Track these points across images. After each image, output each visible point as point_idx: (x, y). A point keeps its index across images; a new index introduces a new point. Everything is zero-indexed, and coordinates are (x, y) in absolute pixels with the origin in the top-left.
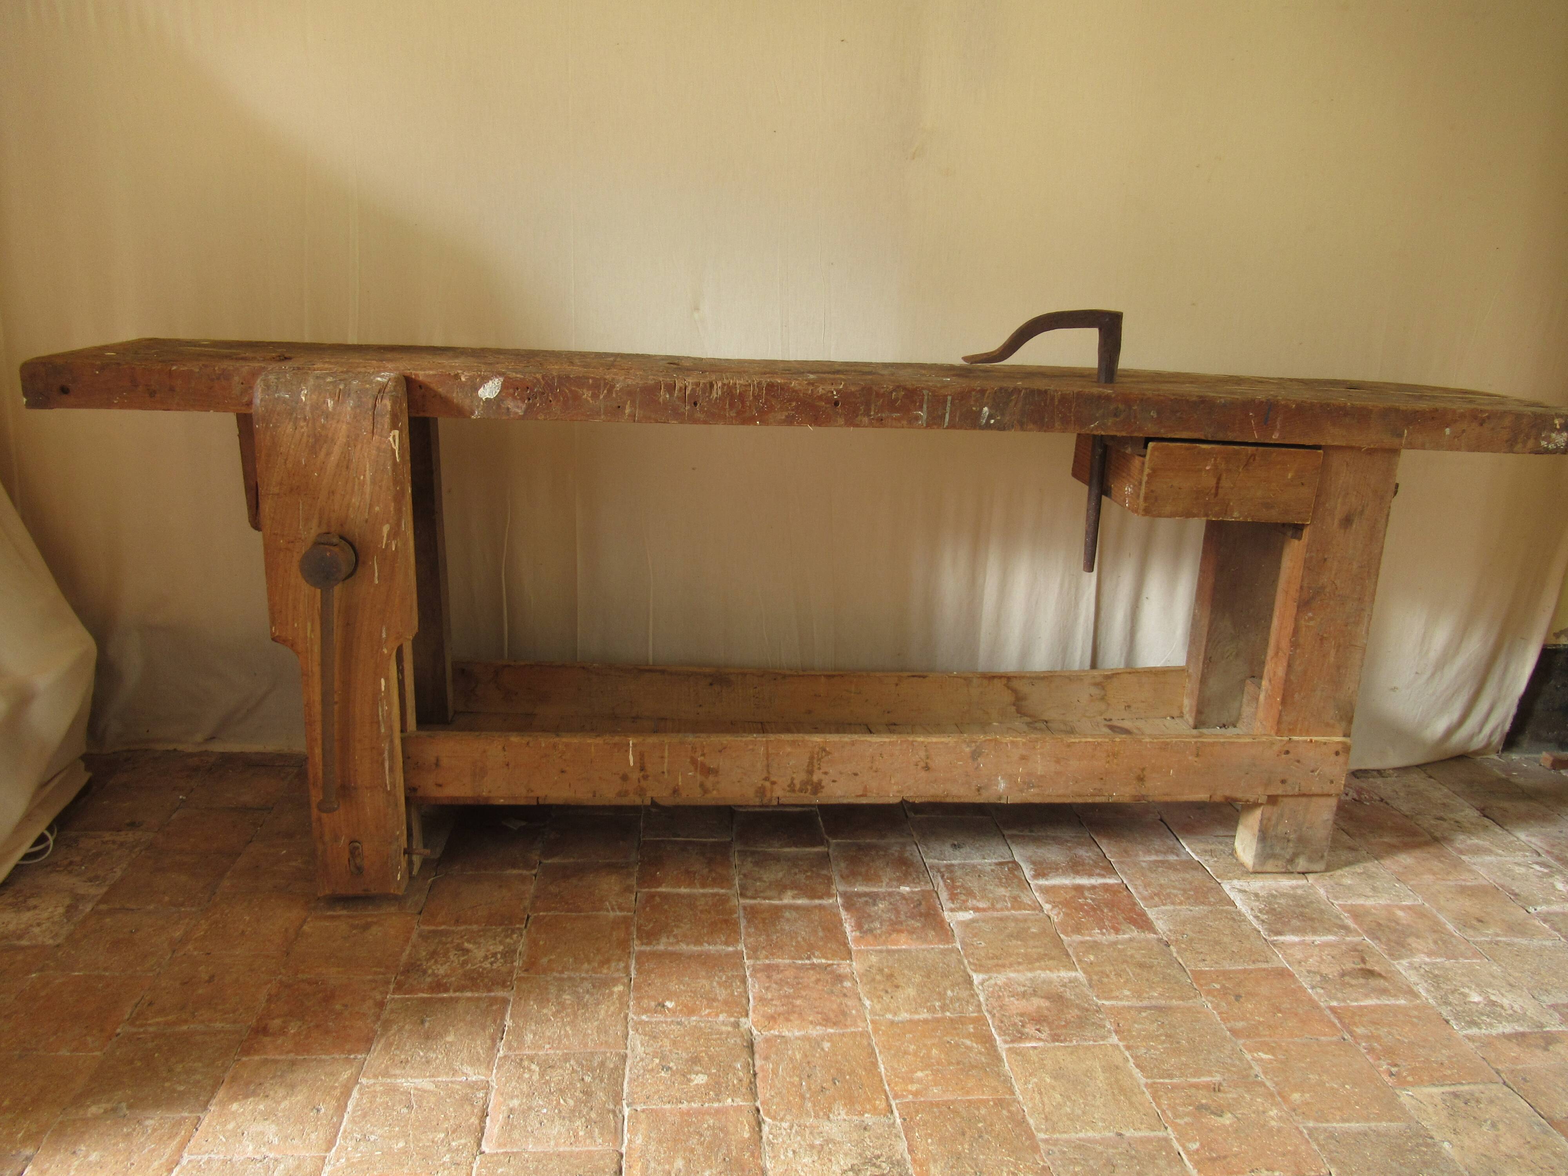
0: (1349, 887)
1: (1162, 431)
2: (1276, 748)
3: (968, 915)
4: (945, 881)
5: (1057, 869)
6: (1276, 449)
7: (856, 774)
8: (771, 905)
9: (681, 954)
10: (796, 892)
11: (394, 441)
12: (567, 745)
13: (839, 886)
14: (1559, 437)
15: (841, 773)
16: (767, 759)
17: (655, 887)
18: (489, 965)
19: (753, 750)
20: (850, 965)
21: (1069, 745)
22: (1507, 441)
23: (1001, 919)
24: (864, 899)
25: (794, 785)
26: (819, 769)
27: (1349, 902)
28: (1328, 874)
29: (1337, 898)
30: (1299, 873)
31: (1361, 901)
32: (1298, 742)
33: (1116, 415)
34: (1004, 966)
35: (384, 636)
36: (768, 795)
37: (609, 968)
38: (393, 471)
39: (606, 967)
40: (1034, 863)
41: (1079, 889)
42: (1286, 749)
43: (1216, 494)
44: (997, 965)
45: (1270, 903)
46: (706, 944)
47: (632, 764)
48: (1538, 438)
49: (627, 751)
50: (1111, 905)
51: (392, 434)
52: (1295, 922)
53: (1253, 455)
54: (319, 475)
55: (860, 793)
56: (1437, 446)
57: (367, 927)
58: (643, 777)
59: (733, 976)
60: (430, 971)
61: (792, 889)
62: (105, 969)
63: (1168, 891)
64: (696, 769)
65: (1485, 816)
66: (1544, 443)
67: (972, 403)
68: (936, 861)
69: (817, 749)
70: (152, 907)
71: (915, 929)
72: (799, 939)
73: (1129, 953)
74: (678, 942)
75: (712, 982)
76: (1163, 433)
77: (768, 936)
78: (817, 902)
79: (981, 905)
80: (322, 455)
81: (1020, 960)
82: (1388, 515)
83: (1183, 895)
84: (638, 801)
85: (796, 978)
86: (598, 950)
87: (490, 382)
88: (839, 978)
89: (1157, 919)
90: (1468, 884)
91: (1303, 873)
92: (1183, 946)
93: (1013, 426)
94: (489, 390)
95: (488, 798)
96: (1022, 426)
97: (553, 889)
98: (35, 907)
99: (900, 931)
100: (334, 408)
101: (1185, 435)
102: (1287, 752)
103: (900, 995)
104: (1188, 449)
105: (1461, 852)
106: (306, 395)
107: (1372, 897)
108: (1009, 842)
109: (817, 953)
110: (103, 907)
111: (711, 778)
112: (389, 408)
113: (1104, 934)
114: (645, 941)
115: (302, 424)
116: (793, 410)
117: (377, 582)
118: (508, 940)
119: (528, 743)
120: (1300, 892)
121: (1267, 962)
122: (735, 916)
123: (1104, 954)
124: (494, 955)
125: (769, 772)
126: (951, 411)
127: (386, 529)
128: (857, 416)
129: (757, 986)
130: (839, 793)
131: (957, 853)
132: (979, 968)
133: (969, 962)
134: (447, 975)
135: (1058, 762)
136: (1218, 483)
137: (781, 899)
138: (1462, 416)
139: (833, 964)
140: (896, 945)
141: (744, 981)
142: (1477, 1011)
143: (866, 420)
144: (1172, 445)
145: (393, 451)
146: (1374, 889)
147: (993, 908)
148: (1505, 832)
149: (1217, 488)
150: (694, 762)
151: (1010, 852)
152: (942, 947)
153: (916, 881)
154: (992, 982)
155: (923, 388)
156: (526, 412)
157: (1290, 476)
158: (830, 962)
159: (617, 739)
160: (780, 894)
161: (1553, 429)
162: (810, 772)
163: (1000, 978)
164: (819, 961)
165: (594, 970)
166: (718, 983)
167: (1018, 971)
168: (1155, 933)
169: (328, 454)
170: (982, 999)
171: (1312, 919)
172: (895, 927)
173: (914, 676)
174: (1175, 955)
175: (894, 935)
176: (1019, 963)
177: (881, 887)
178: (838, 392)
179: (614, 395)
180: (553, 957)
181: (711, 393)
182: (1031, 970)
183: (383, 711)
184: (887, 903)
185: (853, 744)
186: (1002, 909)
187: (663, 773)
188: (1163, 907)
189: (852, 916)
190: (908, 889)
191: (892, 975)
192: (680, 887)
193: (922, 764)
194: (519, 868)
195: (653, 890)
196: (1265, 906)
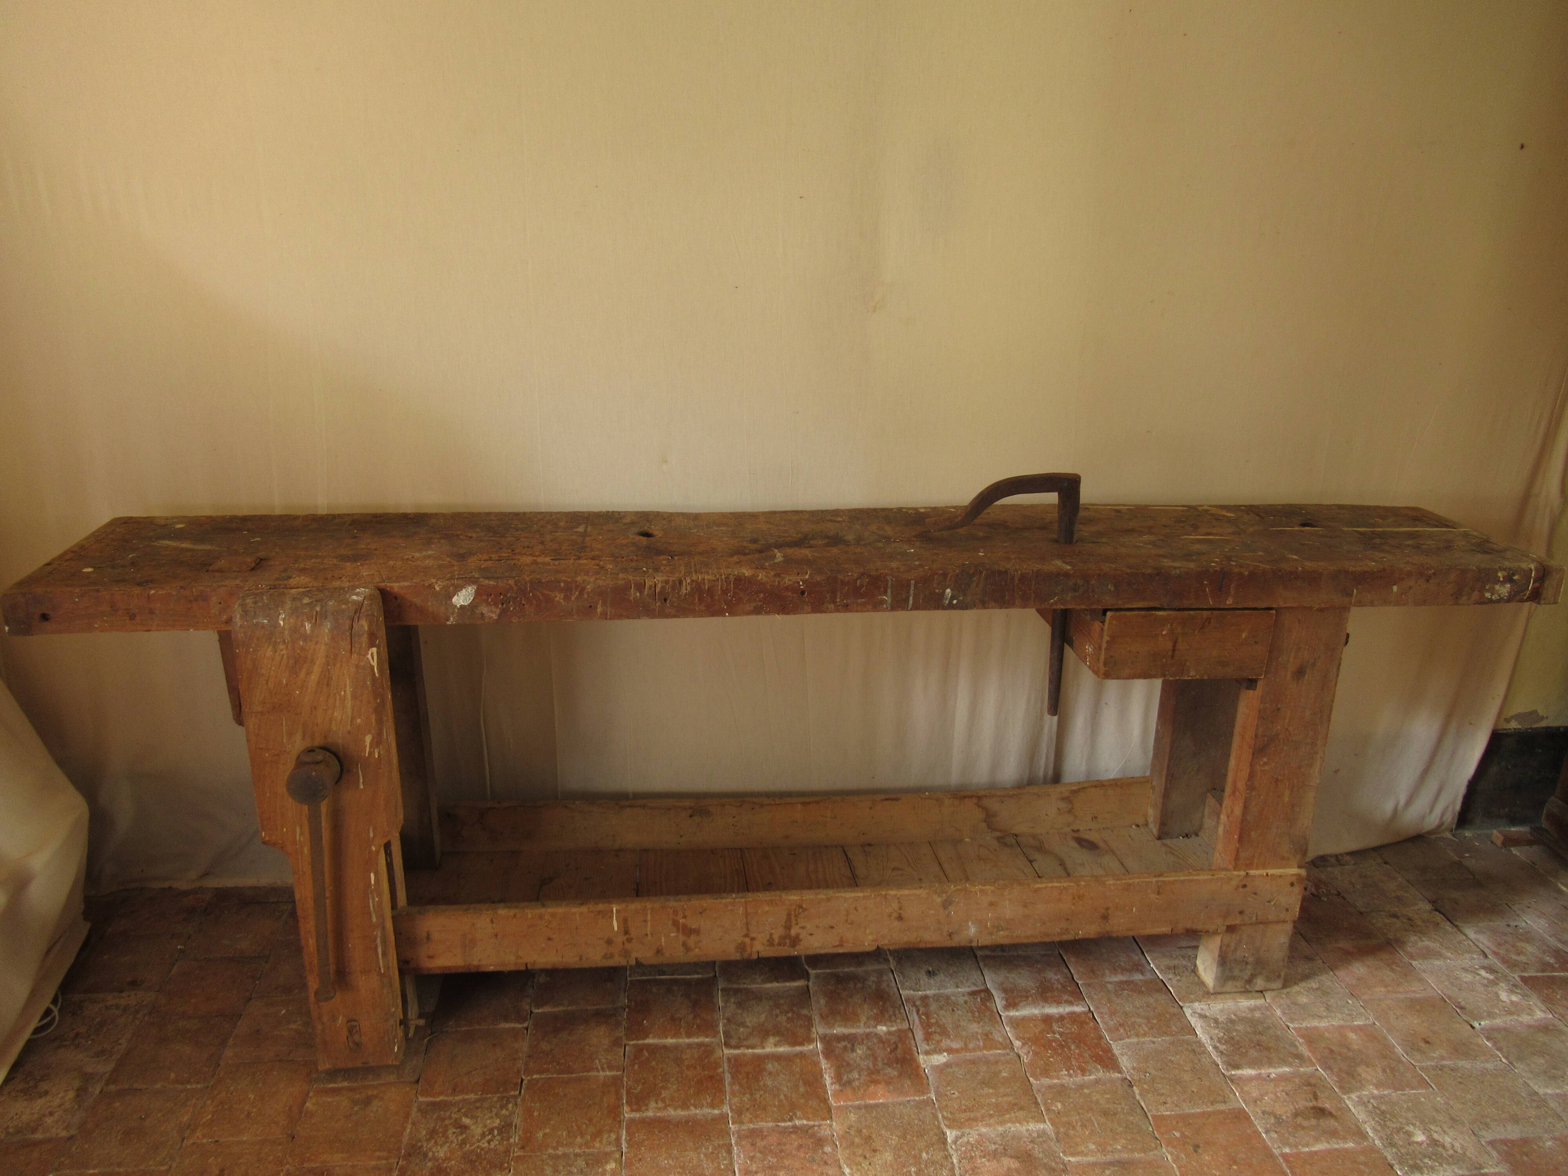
0: (1303, 1007)
1: (1120, 602)
2: (1234, 883)
3: (941, 1059)
4: (920, 1018)
5: (1027, 997)
6: (1231, 612)
7: (832, 927)
8: (754, 1055)
9: (669, 1122)
10: (777, 1039)
11: (373, 658)
12: (553, 915)
13: (819, 1029)
14: (1502, 588)
15: (817, 927)
16: (747, 918)
17: (644, 1039)
18: (486, 1145)
19: (732, 910)
20: (831, 1126)
21: (1036, 891)
22: (1452, 595)
23: (973, 1062)
24: (843, 1044)
25: (773, 940)
26: (797, 924)
27: (1304, 1025)
28: (1285, 991)
29: (1292, 1020)
30: (1257, 991)
31: (1315, 1023)
32: (1254, 876)
33: (1075, 590)
34: (975, 1119)
35: (371, 835)
36: (749, 950)
37: (601, 1142)
38: (373, 685)
39: (598, 1140)
40: (1005, 991)
41: (1047, 1020)
42: (1244, 883)
43: (1173, 657)
44: (969, 1119)
45: (1228, 1031)
46: (692, 1108)
47: (616, 928)
48: (1482, 590)
49: (612, 917)
50: (1079, 1040)
51: (370, 653)
52: (1253, 1053)
53: (1209, 619)
54: (301, 693)
55: (837, 943)
56: (1385, 602)
57: (367, 1101)
58: (627, 939)
59: (719, 1145)
60: (430, 1154)
61: (774, 1035)
62: (119, 1165)
63: (1133, 1020)
64: (678, 930)
65: (1436, 910)
66: (1488, 595)
67: (935, 585)
68: (912, 992)
69: (794, 907)
70: (158, 1086)
71: (892, 1078)
72: (782, 1097)
73: (1094, 1099)
74: (665, 1108)
75: (699, 1154)
76: (1120, 604)
77: (751, 1094)
78: (798, 1049)
79: (956, 1045)
80: (302, 674)
81: (992, 1112)
82: (1340, 665)
83: (1146, 1025)
84: (623, 962)
85: (779, 1144)
86: (590, 1120)
87: (464, 590)
88: (820, 1142)
89: (1122, 1055)
90: (1418, 996)
91: (1261, 992)
92: (1145, 1086)
93: (975, 606)
94: (463, 598)
95: (478, 966)
96: (984, 605)
97: (545, 1046)
98: (46, 1093)
99: (876, 1082)
100: (312, 631)
101: (1141, 605)
102: (1245, 886)
103: (878, 1160)
104: (1144, 617)
105: (1412, 957)
106: (284, 620)
107: (1326, 1017)
108: (981, 964)
109: (799, 1113)
110: (112, 1088)
111: (693, 938)
112: (366, 628)
113: (1070, 1076)
114: (635, 1107)
115: (282, 646)
116: (760, 601)
117: (362, 787)
118: (504, 1112)
119: (515, 915)
120: (1257, 1014)
121: (1225, 1102)
122: (721, 1070)
123: (1071, 1100)
124: (491, 1131)
125: (748, 930)
126: (914, 594)
127: (368, 739)
128: (823, 603)
129: (742, 1156)
130: (817, 944)
131: (932, 981)
132: (954, 1123)
133: (943, 1116)
134: (448, 1159)
135: (1025, 906)
136: (1174, 646)
137: (763, 1048)
138: (1409, 574)
139: (814, 1126)
140: (874, 1099)
141: (729, 1152)
142: (1420, 1153)
143: (832, 606)
144: (1128, 613)
145: (373, 667)
146: (1328, 1008)
147: (966, 1048)
148: (1455, 929)
149: (1174, 651)
150: (676, 924)
151: (982, 978)
152: (917, 1098)
153: (893, 1018)
154: (965, 1139)
155: (887, 574)
156: (500, 616)
157: (1244, 636)
158: (811, 1123)
159: (601, 907)
160: (762, 1042)
161: (1497, 581)
162: (788, 927)
163: (972, 1136)
164: (801, 1122)
165: (587, 1144)
166: (706, 1155)
167: (989, 1125)
168: (1120, 1072)
169: (308, 673)
170: (955, 1161)
171: (1268, 1049)
172: (873, 1076)
173: (887, 799)
174: (1138, 1097)
175: (872, 1088)
176: (991, 1116)
177: (859, 1027)
178: (804, 582)
179: (586, 596)
180: (547, 1131)
181: (680, 590)
182: (1002, 1123)
183: (373, 902)
184: (865, 1048)
185: (828, 900)
186: (974, 1050)
187: (647, 935)
188: (1127, 1040)
189: (832, 1066)
190: (884, 1028)
191: (870, 1137)
192: (666, 1038)
193: (895, 915)
194: (511, 1021)
195: (641, 1042)
196: (1224, 1034)
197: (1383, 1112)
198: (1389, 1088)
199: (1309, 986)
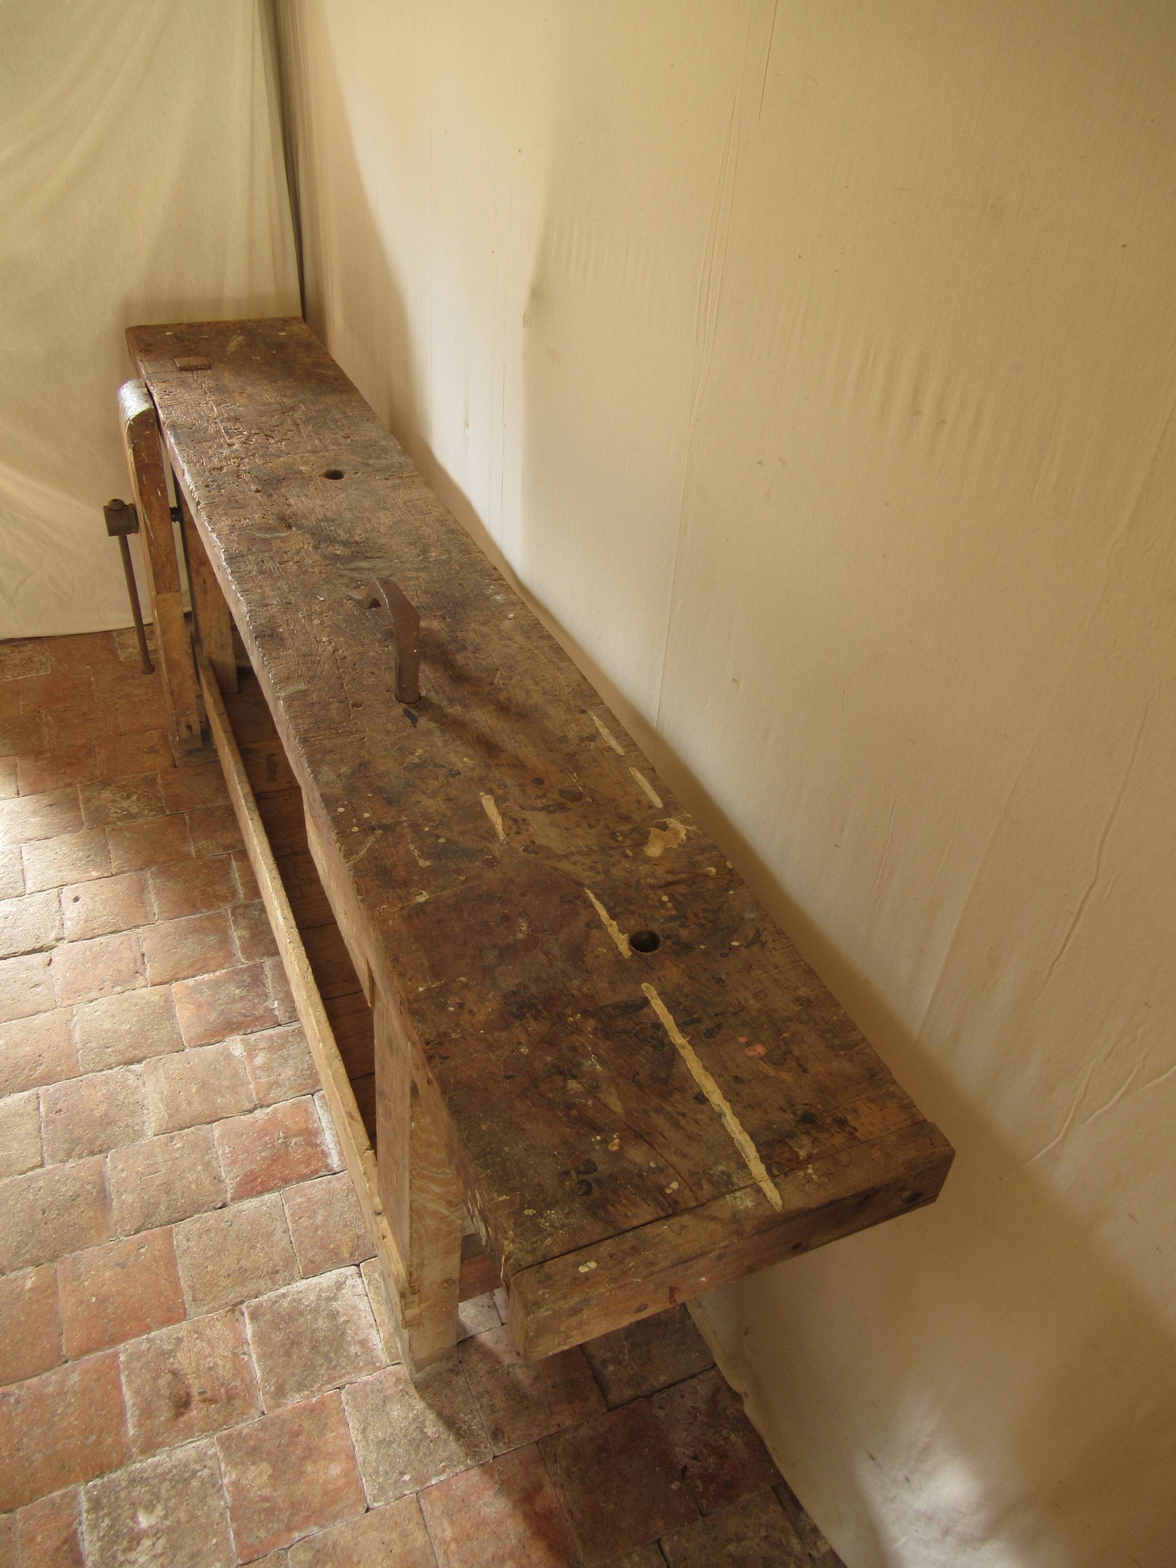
0: (383, 1411)
3: (238, 1052)
4: (294, 1029)
8: (226, 926)
9: (143, 894)
10: (247, 936)
11: (131, 456)
13: (267, 961)
17: (235, 860)
18: (113, 812)
20: (145, 987)
23: (235, 1075)
24: (249, 980)
27: (347, 1408)
29: (353, 1394)
31: (352, 1422)
34: (156, 1082)
37: (121, 864)
39: (122, 861)
41: (310, 1133)
44: (157, 1077)
45: (318, 1312)
46: (159, 902)
50: (278, 1160)
52: (279, 1336)
57: (152, 752)
60: (103, 791)
63: (320, 1211)
71: (205, 1018)
72: (175, 952)
73: (189, 1175)
74: (157, 888)
77: (176, 933)
78: (239, 952)
79: (258, 1060)
81: (167, 1092)
83: (313, 1224)
85: (123, 957)
86: (142, 853)
89: (263, 1202)
92: (211, 1222)
97: (218, 813)
99: (200, 1008)
107: (367, 1438)
109: (157, 964)
113: (223, 1155)
114: (155, 872)
118: (147, 812)
120: (357, 1351)
121: (194, 1300)
122: (206, 910)
123: (185, 1155)
124: (126, 811)
133: (160, 1059)
134: (100, 799)
137: (237, 931)
139: (144, 976)
142: (119, 1515)
145: (132, 462)
146: (387, 1443)
147: (255, 1068)
152: (182, 1039)
154: (131, 1077)
160: (242, 928)
163: (137, 1082)
165: (117, 858)
167: (150, 1093)
168: (235, 1200)
170: (104, 1072)
171: (288, 1353)
172: (206, 1005)
174: (195, 1215)
175: (194, 1006)
176: (162, 1092)
180: (129, 836)
182: (152, 1101)
184: (244, 994)
188: (284, 1205)
189: (219, 977)
190: (275, 1006)
191: (131, 1011)
196: (307, 1306)
197: (187, 1481)
198: (234, 1500)
199: (428, 1423)
